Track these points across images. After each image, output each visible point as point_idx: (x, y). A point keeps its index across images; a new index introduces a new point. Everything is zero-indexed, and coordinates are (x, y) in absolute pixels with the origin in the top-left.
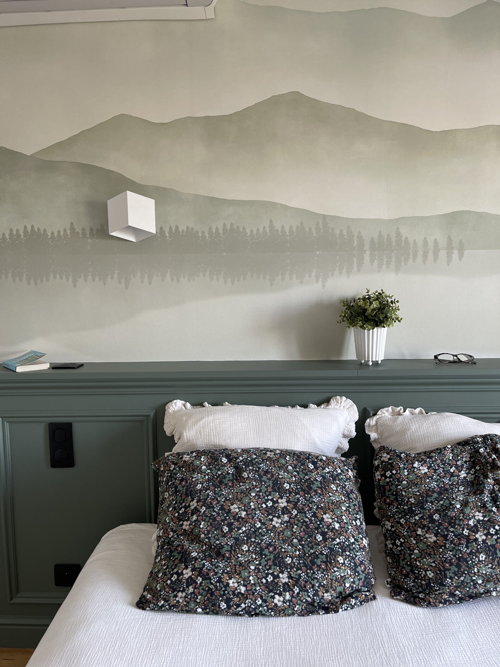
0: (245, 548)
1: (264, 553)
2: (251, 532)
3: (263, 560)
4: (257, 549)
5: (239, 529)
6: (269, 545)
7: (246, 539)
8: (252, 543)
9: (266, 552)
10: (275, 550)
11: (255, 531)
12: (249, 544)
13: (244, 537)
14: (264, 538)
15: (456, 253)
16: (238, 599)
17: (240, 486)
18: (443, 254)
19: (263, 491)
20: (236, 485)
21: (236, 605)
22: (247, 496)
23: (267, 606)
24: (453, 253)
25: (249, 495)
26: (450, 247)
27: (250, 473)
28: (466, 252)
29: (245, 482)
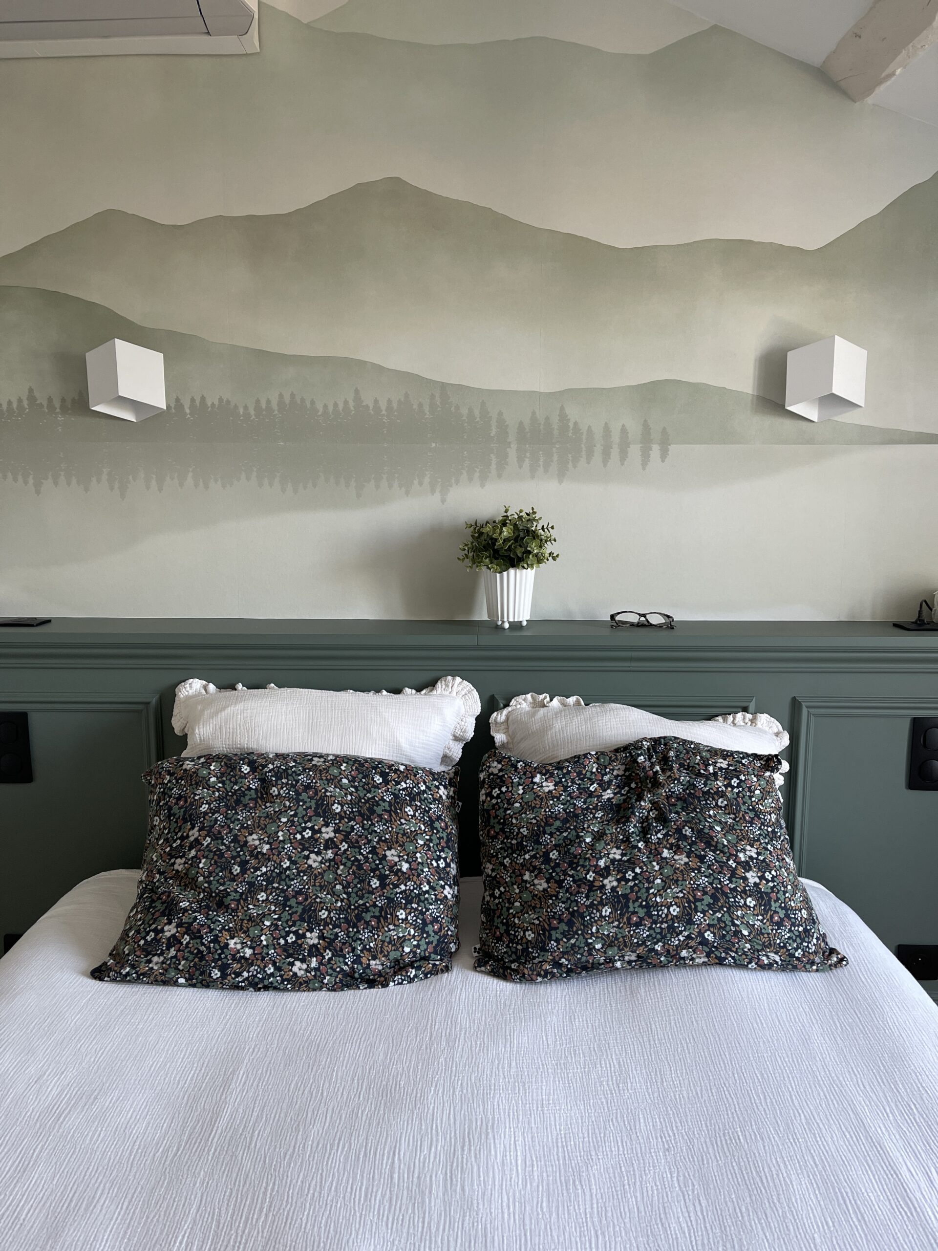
0: (262, 896)
1: (288, 903)
2: (274, 875)
3: (286, 913)
4: (280, 898)
5: (257, 869)
6: (299, 893)
7: (265, 883)
8: (274, 890)
9: (293, 902)
10: (306, 899)
11: (281, 873)
12: (269, 892)
13: (263, 880)
14: (292, 883)
15: (656, 449)
16: (239, 965)
17: (266, 807)
18: (635, 450)
19: (300, 815)
20: (260, 806)
21: (235, 973)
22: (275, 822)
23: (281, 976)
24: (651, 449)
25: (278, 821)
26: (646, 440)
27: (282, 788)
28: (673, 448)
29: (274, 802)
